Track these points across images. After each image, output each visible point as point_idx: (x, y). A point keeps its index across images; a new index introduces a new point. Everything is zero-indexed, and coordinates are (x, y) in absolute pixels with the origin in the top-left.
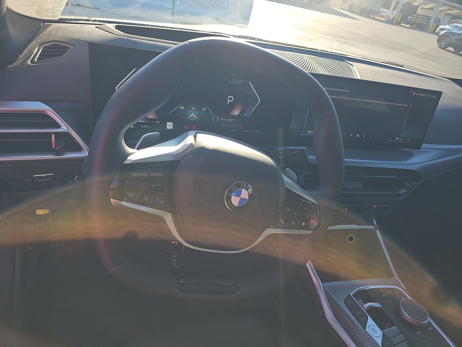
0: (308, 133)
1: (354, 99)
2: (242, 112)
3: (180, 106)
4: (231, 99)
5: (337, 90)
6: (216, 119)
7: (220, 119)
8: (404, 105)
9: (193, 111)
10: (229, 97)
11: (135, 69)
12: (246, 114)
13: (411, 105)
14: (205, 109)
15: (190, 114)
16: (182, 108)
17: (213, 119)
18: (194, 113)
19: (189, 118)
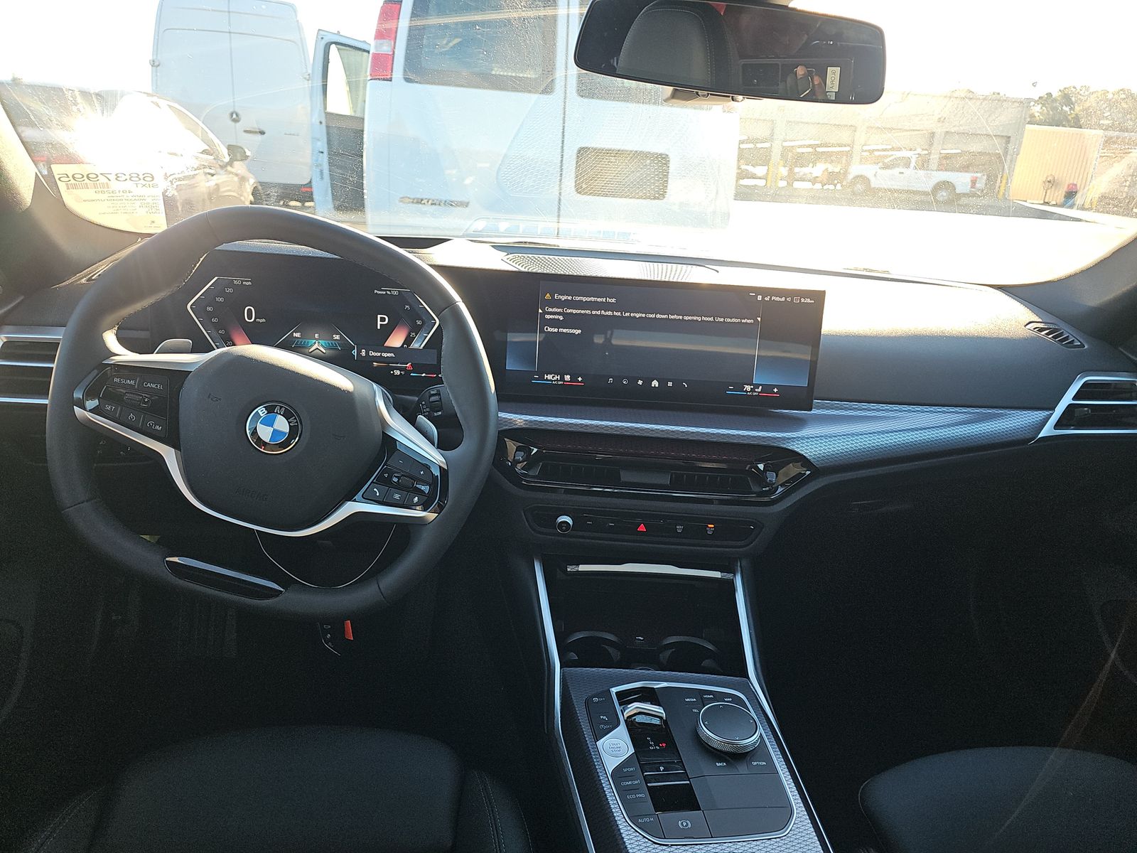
0: (547, 380)
1: (627, 314)
2: (408, 341)
3: (292, 333)
4: (383, 319)
5: (589, 299)
6: (359, 352)
7: (367, 353)
8: (743, 321)
9: (317, 339)
10: (379, 316)
11: (216, 278)
12: (415, 345)
13: (759, 319)
14: (337, 337)
15: (312, 346)
16: (297, 335)
17: (355, 352)
18: (319, 343)
19: (310, 351)
